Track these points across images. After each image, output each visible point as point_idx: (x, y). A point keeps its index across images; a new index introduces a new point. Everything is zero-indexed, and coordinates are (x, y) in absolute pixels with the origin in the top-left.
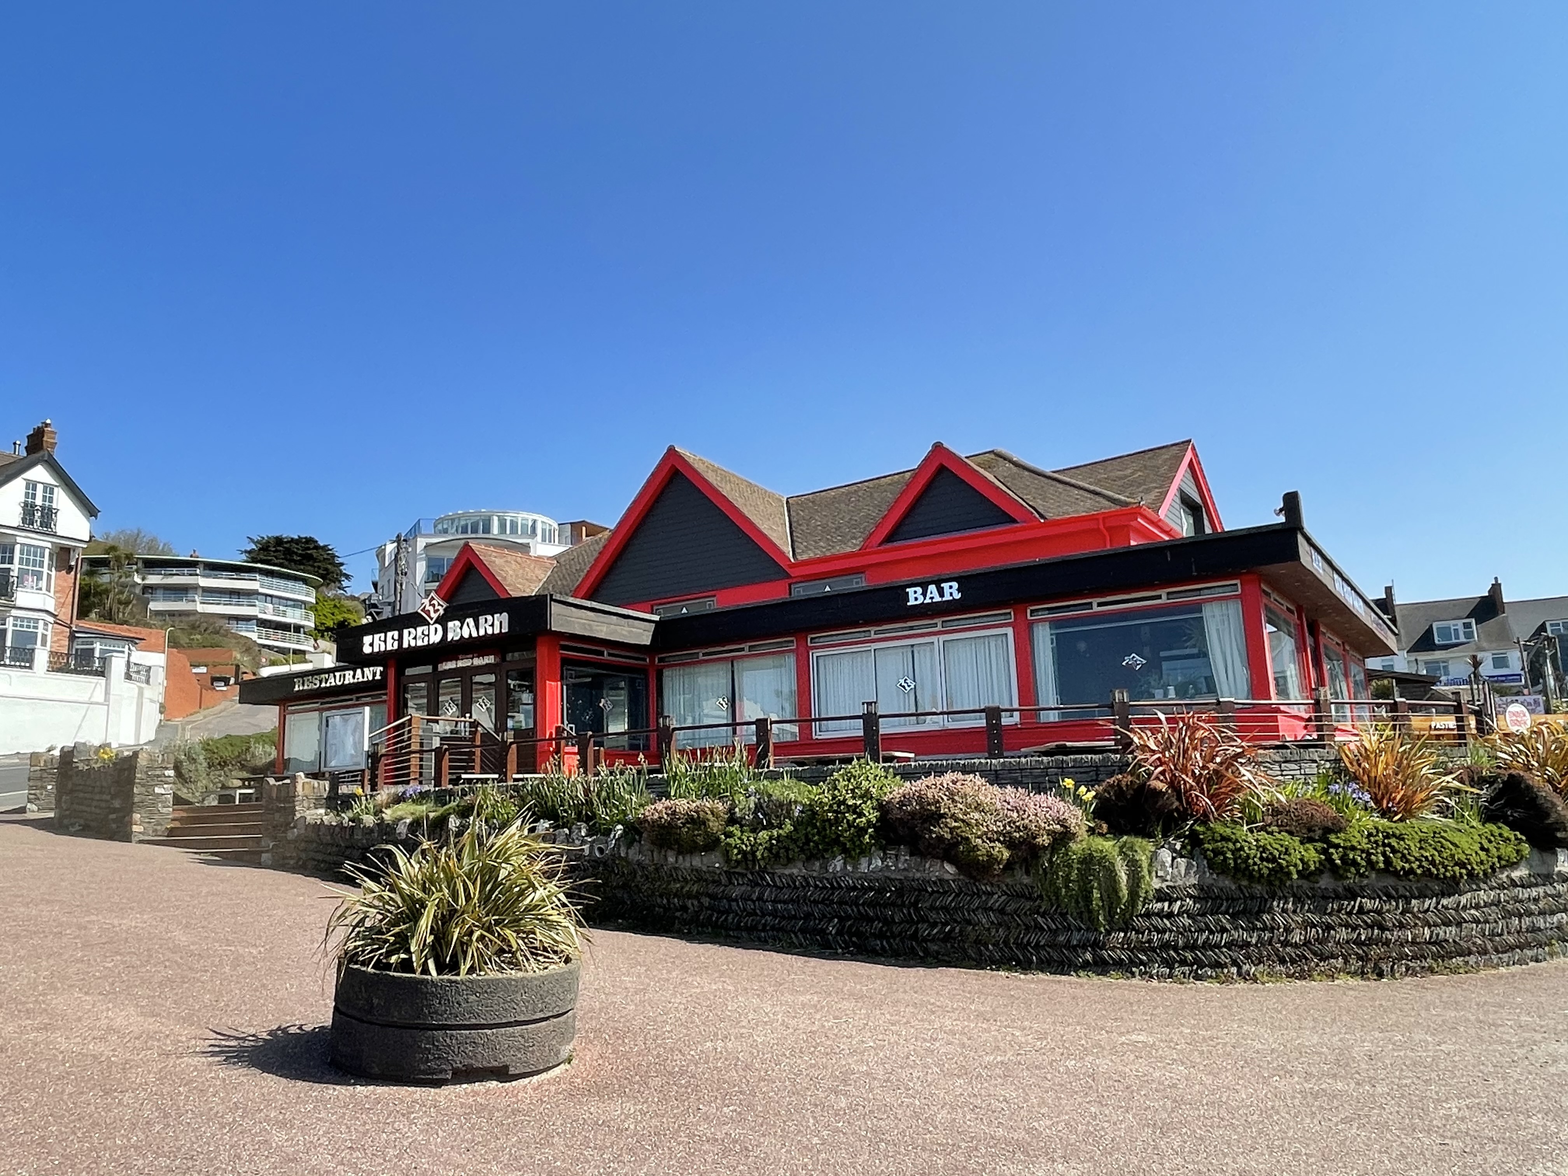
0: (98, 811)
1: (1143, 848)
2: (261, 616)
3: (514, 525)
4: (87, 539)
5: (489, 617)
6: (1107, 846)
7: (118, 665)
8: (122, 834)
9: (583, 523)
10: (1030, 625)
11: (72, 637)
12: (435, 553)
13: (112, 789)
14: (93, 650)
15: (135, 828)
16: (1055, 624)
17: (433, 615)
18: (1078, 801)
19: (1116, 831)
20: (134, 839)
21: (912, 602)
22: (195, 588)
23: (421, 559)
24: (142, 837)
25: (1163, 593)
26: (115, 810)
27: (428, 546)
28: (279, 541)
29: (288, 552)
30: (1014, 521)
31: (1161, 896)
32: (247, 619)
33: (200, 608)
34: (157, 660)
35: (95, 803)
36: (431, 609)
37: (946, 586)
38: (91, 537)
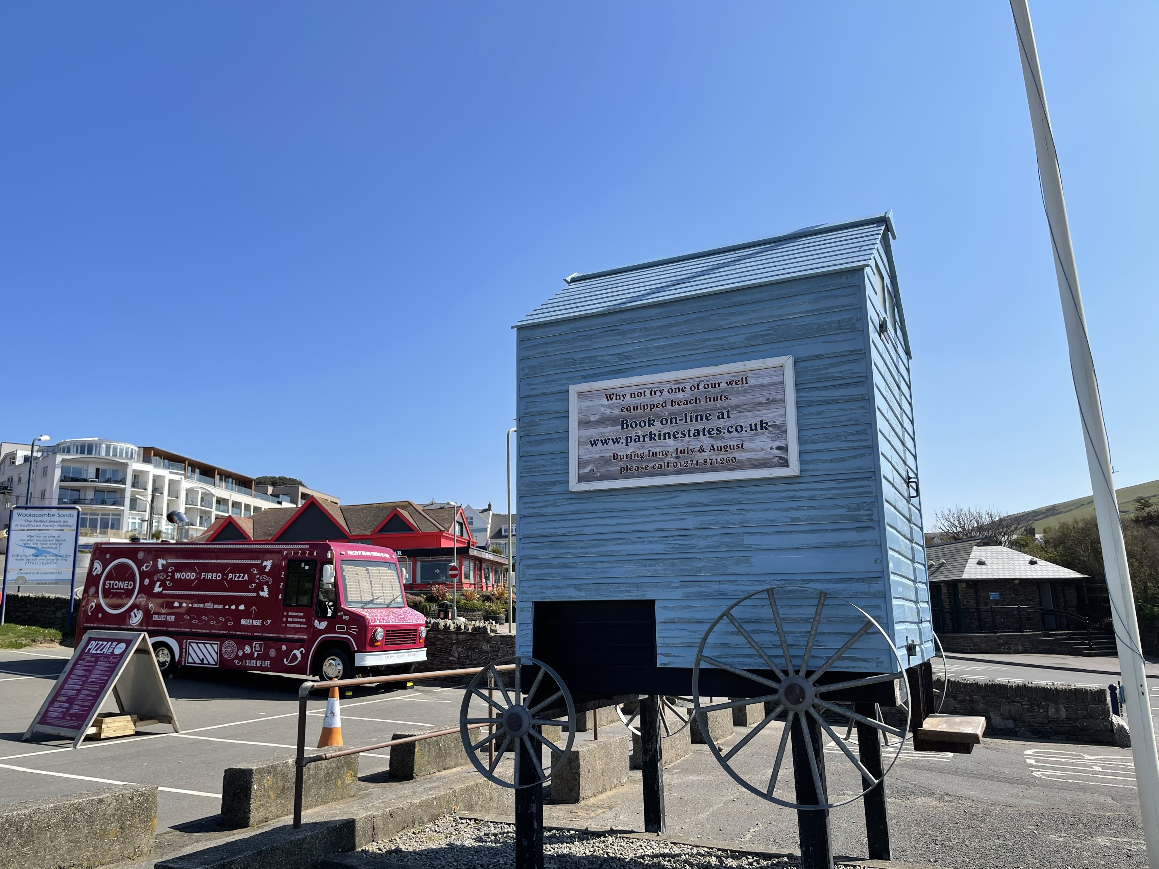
1: (431, 604)
3: (115, 449)
6: (426, 604)
9: (152, 448)
10: (416, 561)
12: (66, 464)
16: (422, 562)
18: (423, 598)
19: (428, 602)
23: (58, 467)
25: (444, 557)
27: (63, 460)
30: (413, 531)
31: (433, 611)
37: (398, 552)
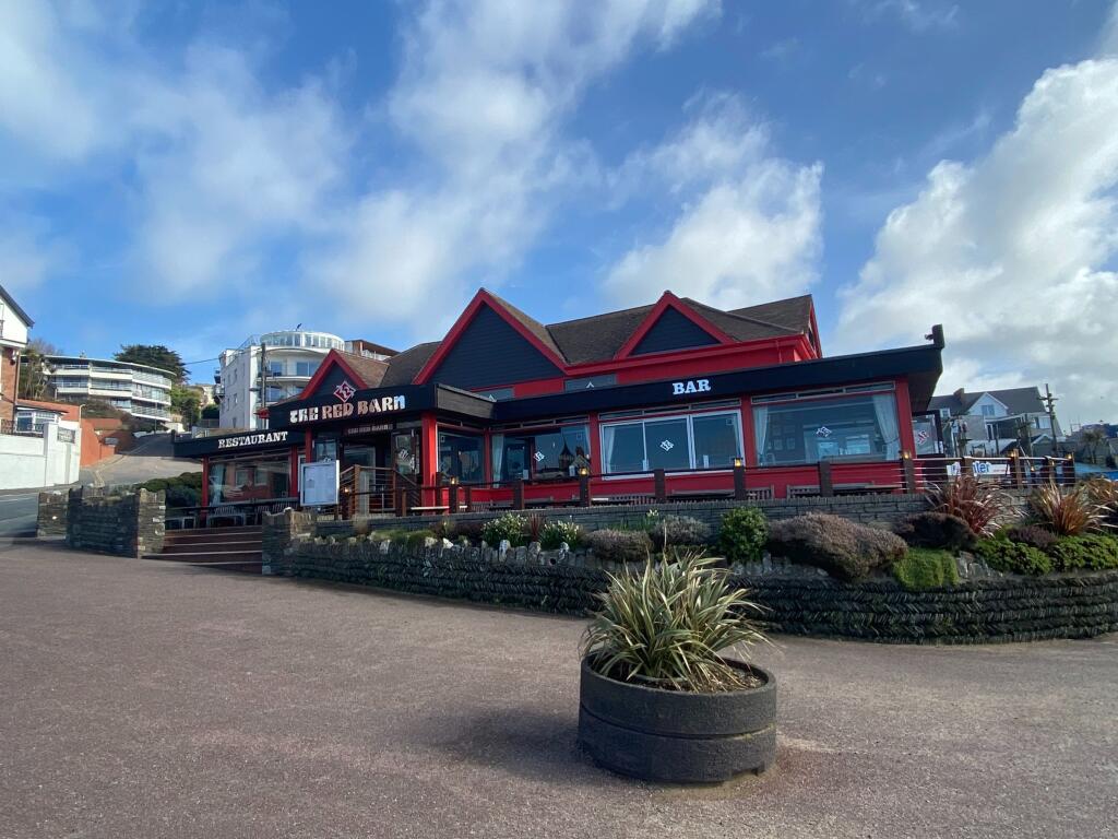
0: (106, 535)
2: (134, 398)
4: (25, 341)
5: (390, 399)
7: (52, 430)
8: (128, 551)
11: (15, 410)
13: (119, 520)
14: (31, 419)
15: (139, 547)
17: (345, 396)
20: (139, 556)
21: (676, 392)
22: (86, 378)
24: (145, 554)
25: (844, 388)
26: (121, 535)
28: (141, 348)
29: (148, 356)
30: (719, 342)
32: (124, 399)
33: (91, 392)
34: (74, 426)
35: (103, 530)
36: (344, 392)
37: (700, 382)
38: (28, 340)
